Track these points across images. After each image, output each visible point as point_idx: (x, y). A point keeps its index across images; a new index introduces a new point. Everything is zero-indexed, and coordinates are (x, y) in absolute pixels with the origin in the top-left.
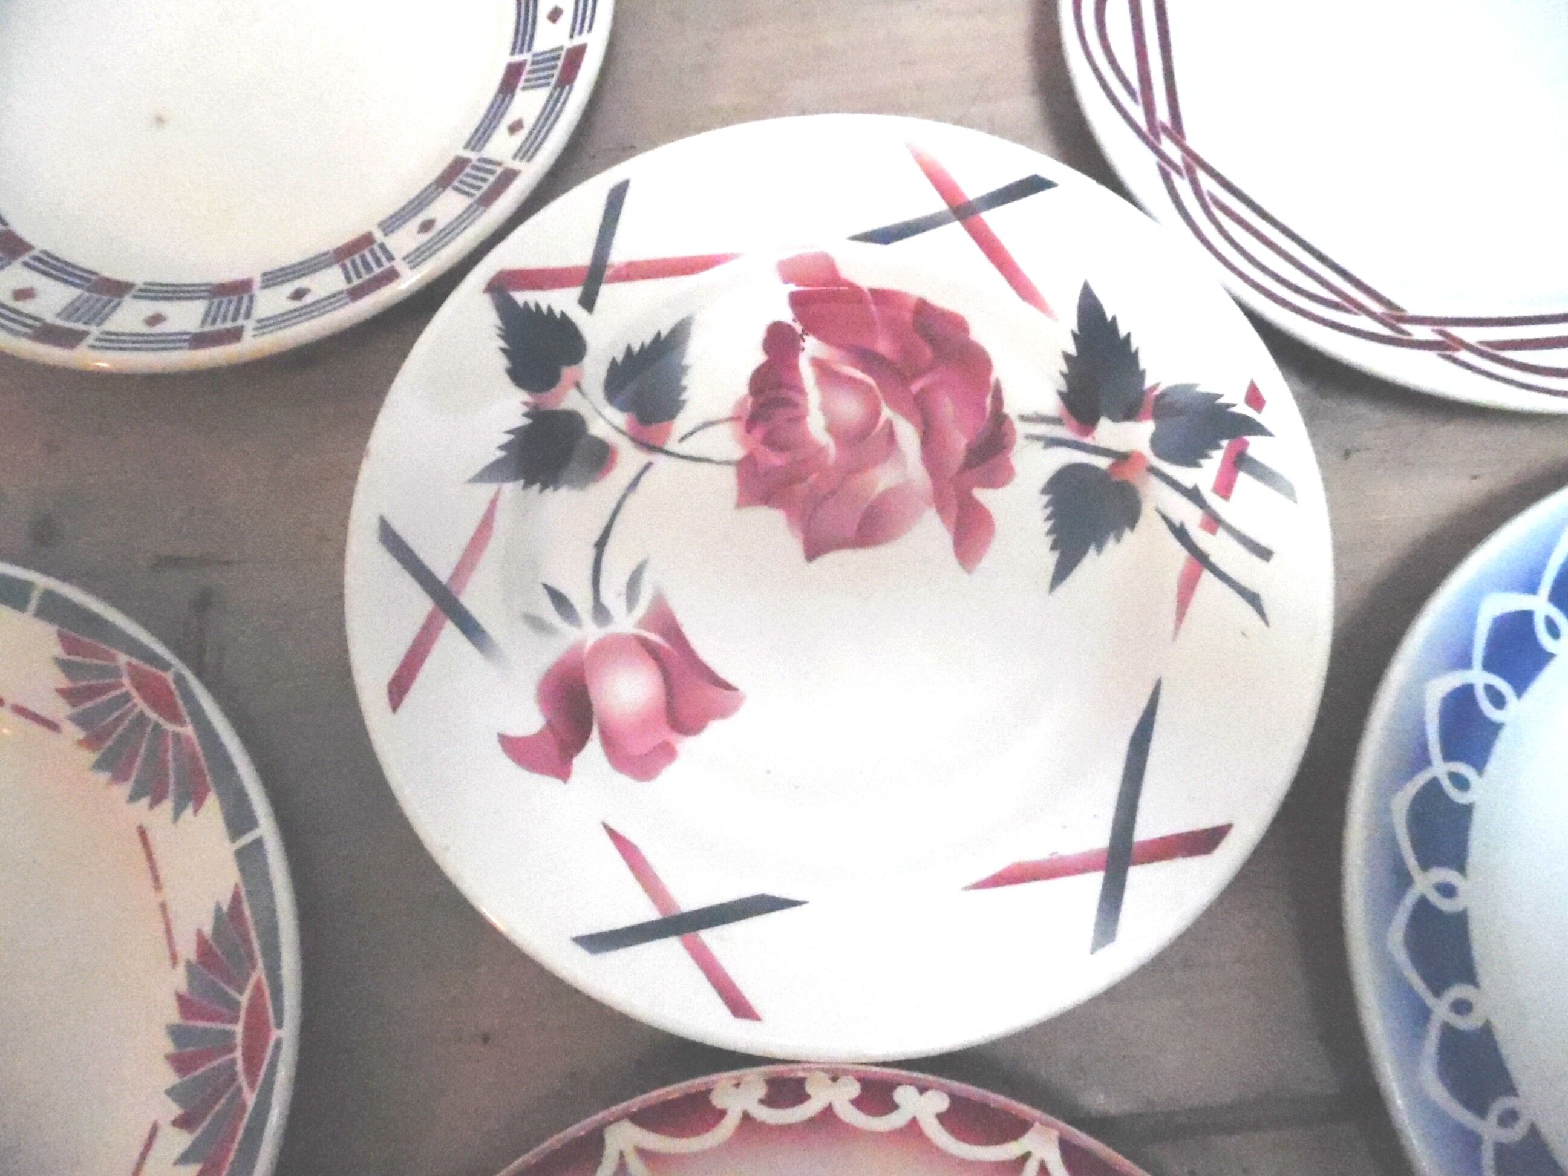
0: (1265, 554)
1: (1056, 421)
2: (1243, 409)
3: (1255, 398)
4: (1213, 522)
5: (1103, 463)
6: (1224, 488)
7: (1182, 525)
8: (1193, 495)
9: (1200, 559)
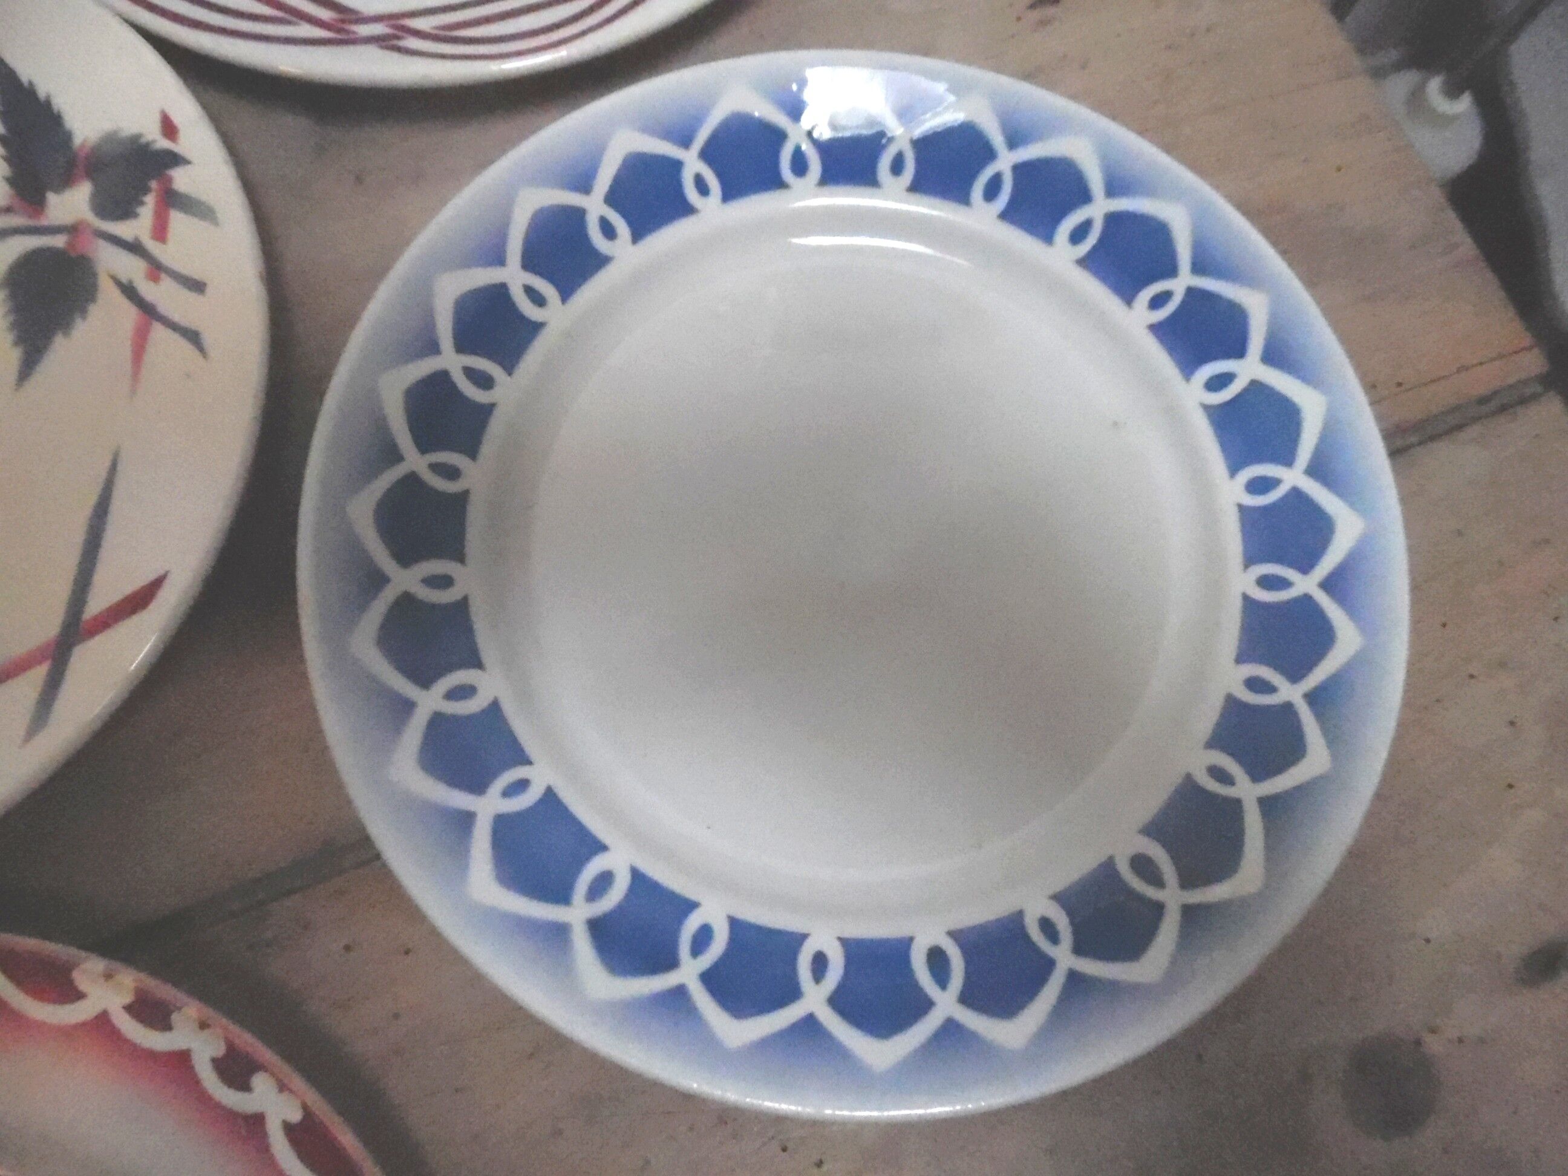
0: (197, 286)
1: (8, 210)
2: (163, 143)
3: (169, 128)
4: (156, 269)
5: (59, 241)
6: (160, 232)
7: (131, 282)
8: (135, 248)
9: (148, 311)
